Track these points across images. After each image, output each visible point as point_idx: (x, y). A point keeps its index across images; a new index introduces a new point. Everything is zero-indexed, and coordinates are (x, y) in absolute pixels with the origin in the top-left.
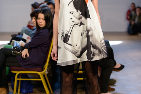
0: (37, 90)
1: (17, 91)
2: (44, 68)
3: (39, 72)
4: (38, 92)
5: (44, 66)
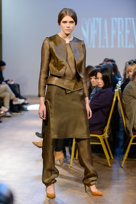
0: (96, 155)
1: (75, 156)
2: (104, 131)
3: (98, 135)
4: (97, 157)
5: (104, 130)
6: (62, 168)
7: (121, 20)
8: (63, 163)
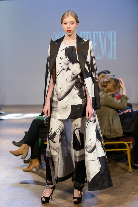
6: (38, 175)
7: (88, 34)
8: (39, 170)
